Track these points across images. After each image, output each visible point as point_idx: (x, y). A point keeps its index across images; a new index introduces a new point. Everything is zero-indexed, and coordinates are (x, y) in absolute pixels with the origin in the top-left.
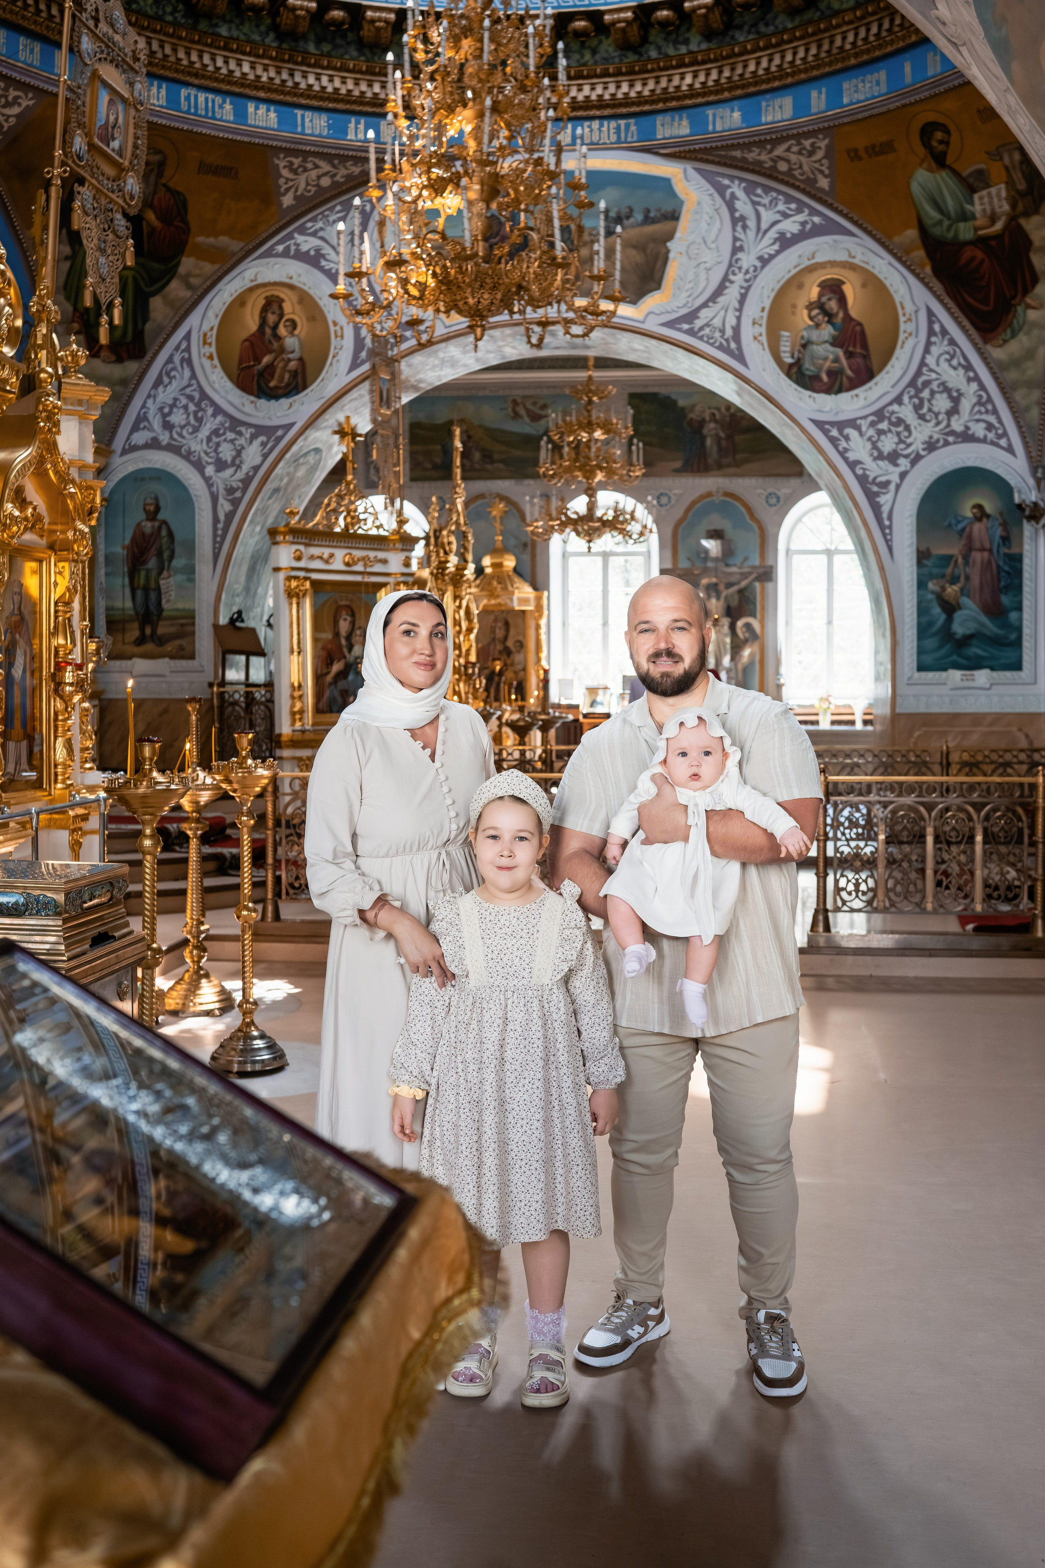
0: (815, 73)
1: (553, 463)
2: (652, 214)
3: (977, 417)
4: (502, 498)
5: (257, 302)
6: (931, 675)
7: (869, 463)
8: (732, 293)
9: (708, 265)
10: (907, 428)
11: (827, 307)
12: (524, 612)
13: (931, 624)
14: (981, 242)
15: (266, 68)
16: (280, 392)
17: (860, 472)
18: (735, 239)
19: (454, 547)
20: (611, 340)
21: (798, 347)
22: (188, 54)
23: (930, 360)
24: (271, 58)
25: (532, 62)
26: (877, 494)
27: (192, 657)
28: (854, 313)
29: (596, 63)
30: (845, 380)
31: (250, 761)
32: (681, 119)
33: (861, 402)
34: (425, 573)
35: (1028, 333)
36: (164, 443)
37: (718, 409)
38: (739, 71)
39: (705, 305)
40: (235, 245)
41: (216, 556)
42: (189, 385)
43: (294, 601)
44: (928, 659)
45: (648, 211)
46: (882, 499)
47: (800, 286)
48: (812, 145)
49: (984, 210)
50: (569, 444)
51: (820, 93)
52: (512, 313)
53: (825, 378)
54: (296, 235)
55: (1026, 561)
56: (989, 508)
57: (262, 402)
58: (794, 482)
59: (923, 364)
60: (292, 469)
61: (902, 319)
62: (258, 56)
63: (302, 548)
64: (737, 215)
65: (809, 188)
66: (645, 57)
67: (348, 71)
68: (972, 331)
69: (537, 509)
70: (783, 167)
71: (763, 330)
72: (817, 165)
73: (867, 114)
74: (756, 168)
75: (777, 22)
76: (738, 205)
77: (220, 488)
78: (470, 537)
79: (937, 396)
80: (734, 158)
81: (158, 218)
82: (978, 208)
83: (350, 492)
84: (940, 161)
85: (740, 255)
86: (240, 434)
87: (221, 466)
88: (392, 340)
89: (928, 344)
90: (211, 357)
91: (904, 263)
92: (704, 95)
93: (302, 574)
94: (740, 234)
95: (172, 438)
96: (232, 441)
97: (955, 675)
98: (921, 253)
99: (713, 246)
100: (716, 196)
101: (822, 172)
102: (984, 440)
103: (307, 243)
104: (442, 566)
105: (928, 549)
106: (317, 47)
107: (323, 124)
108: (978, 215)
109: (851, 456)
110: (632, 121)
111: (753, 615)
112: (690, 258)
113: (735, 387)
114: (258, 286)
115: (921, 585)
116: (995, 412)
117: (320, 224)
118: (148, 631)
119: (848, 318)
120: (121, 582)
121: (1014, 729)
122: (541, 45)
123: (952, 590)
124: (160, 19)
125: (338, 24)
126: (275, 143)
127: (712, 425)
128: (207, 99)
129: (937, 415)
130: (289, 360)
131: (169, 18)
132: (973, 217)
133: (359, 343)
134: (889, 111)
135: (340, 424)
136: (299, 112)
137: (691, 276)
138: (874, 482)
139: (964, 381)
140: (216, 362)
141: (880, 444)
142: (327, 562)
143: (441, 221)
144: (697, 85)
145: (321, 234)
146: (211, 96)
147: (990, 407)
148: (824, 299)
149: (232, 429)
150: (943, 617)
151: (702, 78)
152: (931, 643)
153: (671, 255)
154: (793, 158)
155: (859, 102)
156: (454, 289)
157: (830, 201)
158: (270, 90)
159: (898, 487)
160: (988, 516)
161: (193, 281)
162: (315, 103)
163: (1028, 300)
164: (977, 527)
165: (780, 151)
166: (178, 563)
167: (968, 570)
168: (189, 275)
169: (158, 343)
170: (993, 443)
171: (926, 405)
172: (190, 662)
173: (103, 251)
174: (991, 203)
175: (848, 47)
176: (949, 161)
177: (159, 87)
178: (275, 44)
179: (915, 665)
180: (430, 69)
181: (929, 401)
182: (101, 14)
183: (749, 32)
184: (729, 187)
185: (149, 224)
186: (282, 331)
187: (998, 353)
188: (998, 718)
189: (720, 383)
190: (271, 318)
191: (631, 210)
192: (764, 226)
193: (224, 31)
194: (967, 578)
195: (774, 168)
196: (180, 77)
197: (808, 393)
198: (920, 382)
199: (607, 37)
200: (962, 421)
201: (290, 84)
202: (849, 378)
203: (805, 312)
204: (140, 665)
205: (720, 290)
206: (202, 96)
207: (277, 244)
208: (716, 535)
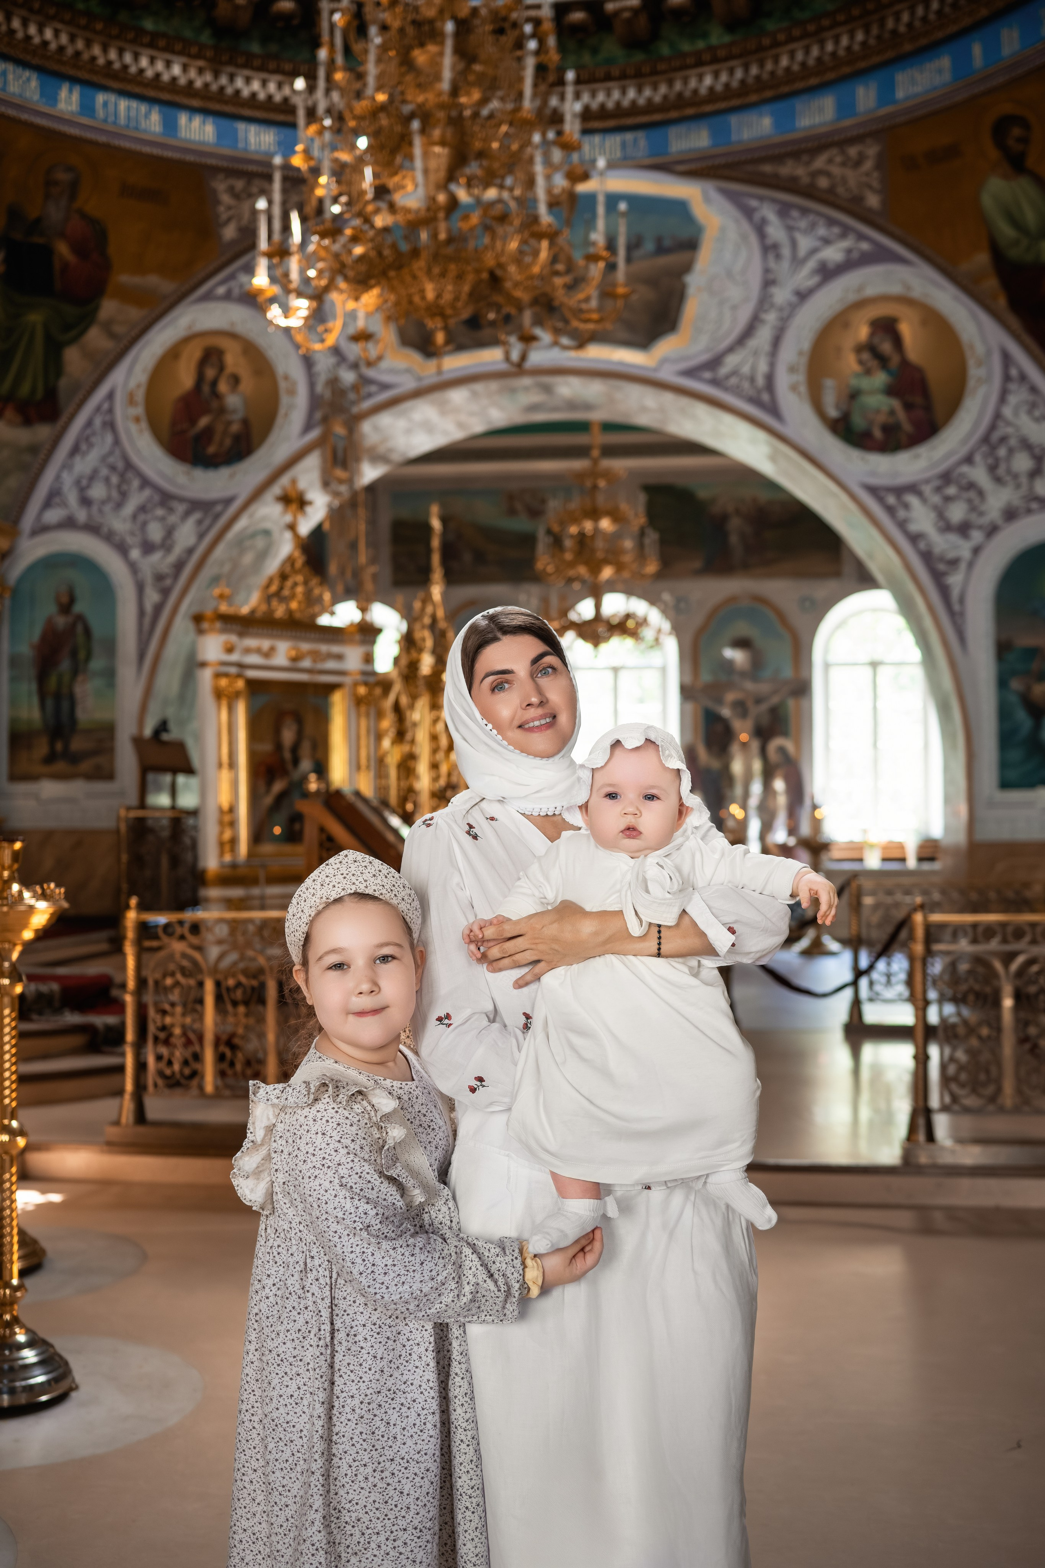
0: (863, 65)
1: (552, 558)
2: (666, 244)
7: (934, 536)
8: (763, 336)
9: (733, 301)
10: (981, 493)
11: (879, 349)
15: (201, 71)
16: (220, 459)
17: (923, 547)
18: (767, 271)
21: (845, 398)
22: (104, 51)
23: (1007, 411)
24: (207, 60)
26: (944, 574)
27: (111, 777)
28: (912, 357)
29: (598, 64)
30: (902, 436)
32: (699, 129)
33: (923, 463)
34: (393, 675)
36: (81, 522)
38: (769, 67)
39: (731, 349)
40: (166, 286)
41: (141, 656)
42: (111, 453)
43: (224, 704)
45: (660, 239)
46: (951, 580)
47: (846, 325)
48: (860, 153)
50: (571, 536)
51: (868, 89)
53: (878, 434)
54: (240, 275)
57: (198, 472)
59: (998, 415)
60: (234, 554)
62: (190, 56)
63: (234, 638)
64: (768, 242)
65: (854, 208)
66: (656, 55)
70: (823, 183)
71: (802, 378)
72: (865, 179)
73: (926, 111)
74: (791, 186)
75: (815, 5)
76: (769, 230)
77: (147, 574)
79: (1017, 454)
80: (763, 174)
81: (74, 250)
84: (1017, 164)
85: (772, 289)
86: (171, 510)
87: (148, 548)
89: (1004, 392)
90: (137, 420)
91: (972, 295)
92: (727, 98)
93: (234, 670)
94: (772, 264)
95: (90, 515)
96: (162, 519)
98: (992, 283)
99: (739, 279)
100: (743, 220)
101: (871, 187)
104: (413, 666)
106: (263, 46)
107: (270, 139)
109: (913, 528)
110: (640, 134)
111: (785, 733)
112: (712, 294)
114: (194, 336)
115: (1002, 683)
118: (59, 746)
119: (905, 363)
120: (28, 688)
123: (1039, 690)
126: (212, 162)
128: (129, 109)
129: (1016, 476)
130: (231, 422)
133: (314, 399)
134: (953, 105)
136: (241, 126)
137: (713, 315)
138: (940, 559)
140: (144, 425)
141: (947, 513)
142: (266, 656)
144: (719, 87)
146: (134, 104)
148: (875, 341)
149: (162, 504)
150: (1029, 723)
151: (724, 78)
152: (1016, 755)
153: (690, 291)
154: (836, 170)
155: (915, 97)
157: (881, 223)
158: (205, 98)
159: (971, 565)
161: (119, 329)
162: (260, 114)
165: (820, 162)
166: (97, 664)
168: (111, 321)
169: (75, 403)
171: (1003, 463)
172: (109, 784)
175: (902, 29)
176: (1031, 162)
177: (70, 90)
178: (211, 42)
181: (1007, 460)
183: (781, 20)
184: (758, 209)
185: (60, 257)
186: (223, 387)
189: (750, 449)
190: (210, 373)
191: (641, 238)
192: (801, 255)
193: (149, 25)
195: (812, 185)
196: (95, 78)
197: (859, 453)
198: (995, 436)
199: (611, 30)
201: (229, 90)
202: (908, 434)
203: (853, 356)
204: (50, 789)
205: (749, 332)
206: (123, 104)
207: (217, 285)
208: (742, 643)
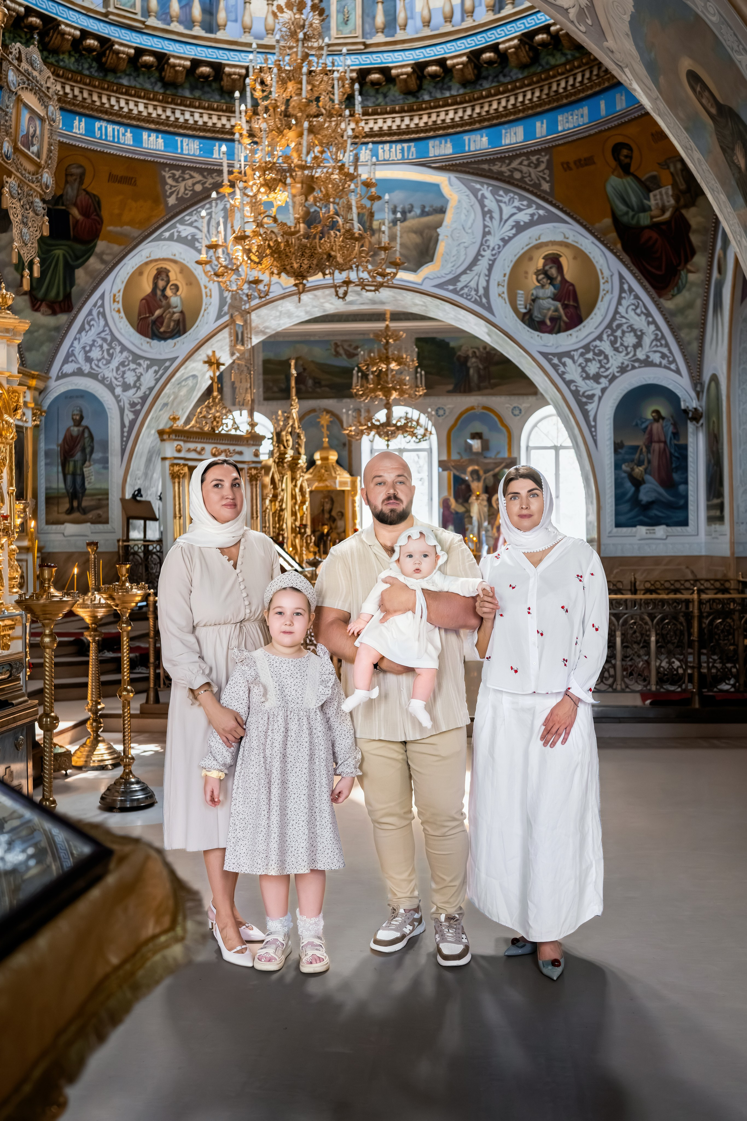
0: (539, 110)
1: (362, 386)
2: (427, 209)
3: (655, 349)
4: (328, 412)
5: (150, 273)
6: (624, 530)
7: (580, 382)
8: (483, 264)
9: (466, 245)
10: (606, 357)
11: (549, 273)
12: (343, 491)
13: (624, 494)
14: (655, 226)
15: (155, 108)
16: (168, 335)
17: (573, 388)
18: (485, 226)
19: (291, 443)
20: (400, 298)
21: (529, 301)
22: (100, 98)
23: (622, 310)
24: (159, 101)
25: (337, 98)
26: (586, 404)
27: (106, 522)
28: (568, 277)
29: (386, 104)
30: (562, 324)
31: (127, 584)
32: (446, 142)
33: (574, 339)
34: (271, 462)
35: (689, 290)
36: (86, 372)
37: (478, 349)
38: (486, 108)
39: (464, 272)
40: (135, 232)
41: (123, 451)
42: (104, 331)
43: (177, 480)
44: (623, 519)
45: (424, 207)
46: (589, 407)
47: (531, 259)
48: (538, 159)
49: (657, 204)
50: (373, 373)
51: (542, 123)
52: (324, 274)
53: (548, 323)
54: (178, 225)
55: (690, 449)
56: (663, 413)
57: (155, 342)
58: (532, 399)
59: (616, 312)
60: (176, 390)
61: (602, 281)
62: (149, 99)
63: (181, 443)
64: (486, 209)
65: (535, 190)
66: (420, 100)
67: (213, 109)
68: (650, 289)
69: (351, 418)
70: (517, 175)
71: (505, 289)
72: (541, 174)
73: (575, 138)
74: (499, 177)
75: (512, 74)
76: (486, 202)
77: (126, 403)
78: (302, 437)
79: (627, 334)
80: (484, 170)
81: (81, 213)
82: (653, 202)
83: (215, 404)
84: (626, 170)
85: (488, 237)
86: (139, 365)
87: (126, 387)
88: (245, 298)
89: (620, 299)
90: (119, 311)
91: (602, 242)
92: (462, 125)
93: (182, 462)
94: (488, 222)
95: (91, 368)
96: (134, 370)
97: (642, 530)
98: (614, 235)
99: (470, 231)
100: (472, 196)
101: (544, 179)
102: (660, 365)
103: (185, 231)
104: (282, 456)
105: (622, 442)
106: (191, 93)
107: (196, 147)
108: (653, 208)
109: (568, 377)
110: (412, 144)
112: (453, 240)
113: (486, 330)
114: (151, 261)
115: (617, 466)
116: (667, 345)
117: (195, 218)
118: (75, 504)
119: (564, 280)
120: (56, 470)
121: (683, 567)
122: (343, 86)
123: (638, 470)
124: (80, 73)
125: (205, 77)
126: (162, 161)
127: (474, 360)
128: (114, 129)
129: (626, 348)
130: (174, 313)
131: (86, 72)
132: (649, 209)
133: (222, 301)
134: (590, 135)
135: (208, 356)
136: (179, 139)
137: (454, 252)
138: (583, 395)
139: (646, 324)
140: (122, 314)
141: (587, 369)
142: (200, 453)
143: (274, 210)
144: (457, 119)
145: (195, 224)
146: (116, 127)
147: (663, 342)
148: (547, 268)
149: (134, 361)
150: (633, 489)
151: (460, 113)
152: (625, 507)
153: (440, 238)
154: (525, 169)
155: (569, 129)
156: (284, 256)
157: (550, 199)
158: (158, 123)
159: (600, 398)
160: (663, 418)
161: (105, 257)
162: (190, 132)
163: (689, 267)
164: (656, 426)
165: (515, 164)
166: (96, 455)
167: (650, 456)
168: (103, 253)
169: (81, 301)
170: (666, 367)
171: (619, 340)
172: (105, 526)
173: (25, 224)
174: (662, 199)
175: (561, 91)
176: (632, 170)
177: (80, 121)
178: (161, 91)
179: (613, 523)
180: (266, 103)
181: (621, 338)
182: (23, 56)
183: (493, 81)
184: (480, 190)
185: (73, 217)
186: (169, 292)
187: (669, 305)
188: (672, 559)
189: (476, 328)
190: (161, 284)
191: (412, 206)
192: (505, 217)
193: (125, 81)
194: (649, 462)
195: (511, 176)
196: (95, 114)
197: (537, 333)
198: (614, 325)
199: (395, 85)
200: (644, 352)
201: (172, 119)
202: (565, 322)
203: (534, 277)
204: (70, 528)
205: (475, 262)
206: (110, 127)
207: (165, 232)
208: (476, 436)
